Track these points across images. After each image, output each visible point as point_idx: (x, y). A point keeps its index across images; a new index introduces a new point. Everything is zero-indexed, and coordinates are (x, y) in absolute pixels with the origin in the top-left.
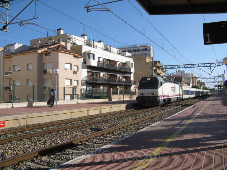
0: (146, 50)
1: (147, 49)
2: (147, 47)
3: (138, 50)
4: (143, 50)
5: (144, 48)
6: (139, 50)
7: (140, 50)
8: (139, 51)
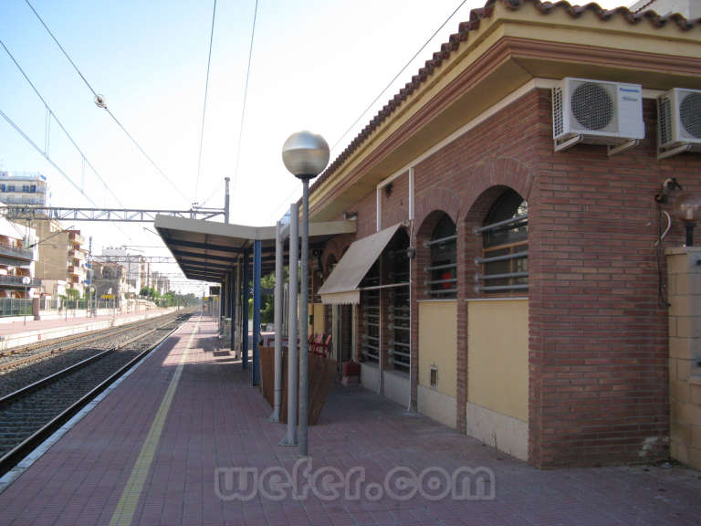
0: (33, 189)
1: (37, 190)
2: (34, 183)
3: (10, 187)
4: (25, 189)
5: (28, 184)
6: (12, 189)
7: (16, 189)
8: (14, 190)
